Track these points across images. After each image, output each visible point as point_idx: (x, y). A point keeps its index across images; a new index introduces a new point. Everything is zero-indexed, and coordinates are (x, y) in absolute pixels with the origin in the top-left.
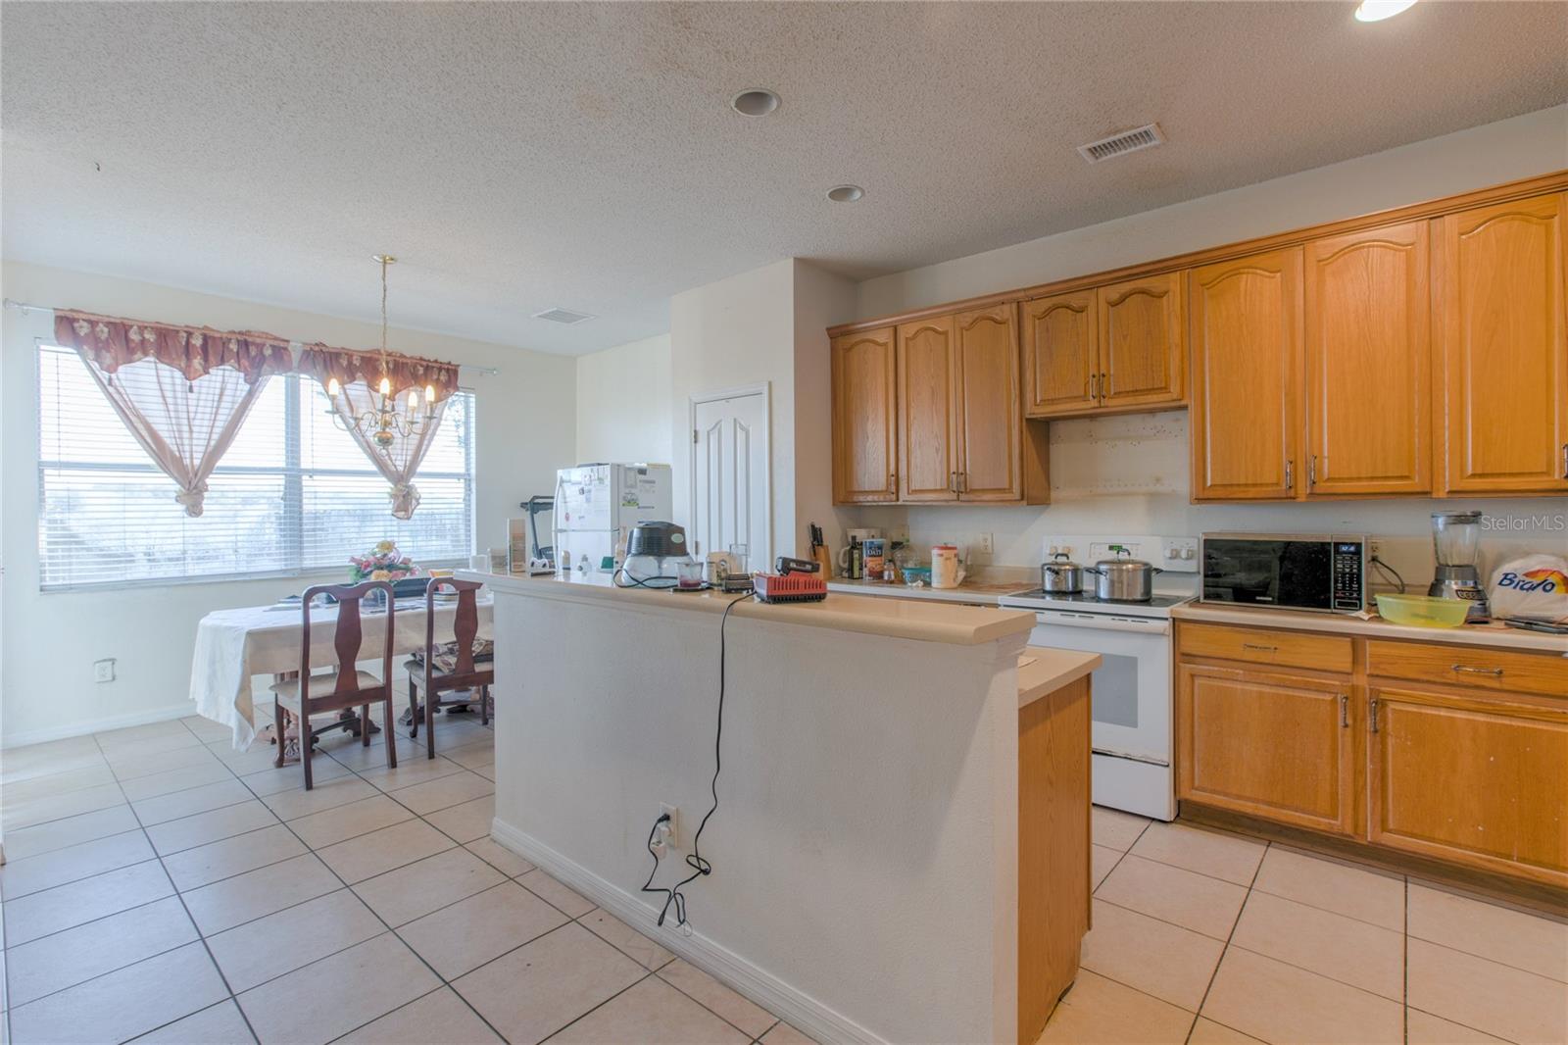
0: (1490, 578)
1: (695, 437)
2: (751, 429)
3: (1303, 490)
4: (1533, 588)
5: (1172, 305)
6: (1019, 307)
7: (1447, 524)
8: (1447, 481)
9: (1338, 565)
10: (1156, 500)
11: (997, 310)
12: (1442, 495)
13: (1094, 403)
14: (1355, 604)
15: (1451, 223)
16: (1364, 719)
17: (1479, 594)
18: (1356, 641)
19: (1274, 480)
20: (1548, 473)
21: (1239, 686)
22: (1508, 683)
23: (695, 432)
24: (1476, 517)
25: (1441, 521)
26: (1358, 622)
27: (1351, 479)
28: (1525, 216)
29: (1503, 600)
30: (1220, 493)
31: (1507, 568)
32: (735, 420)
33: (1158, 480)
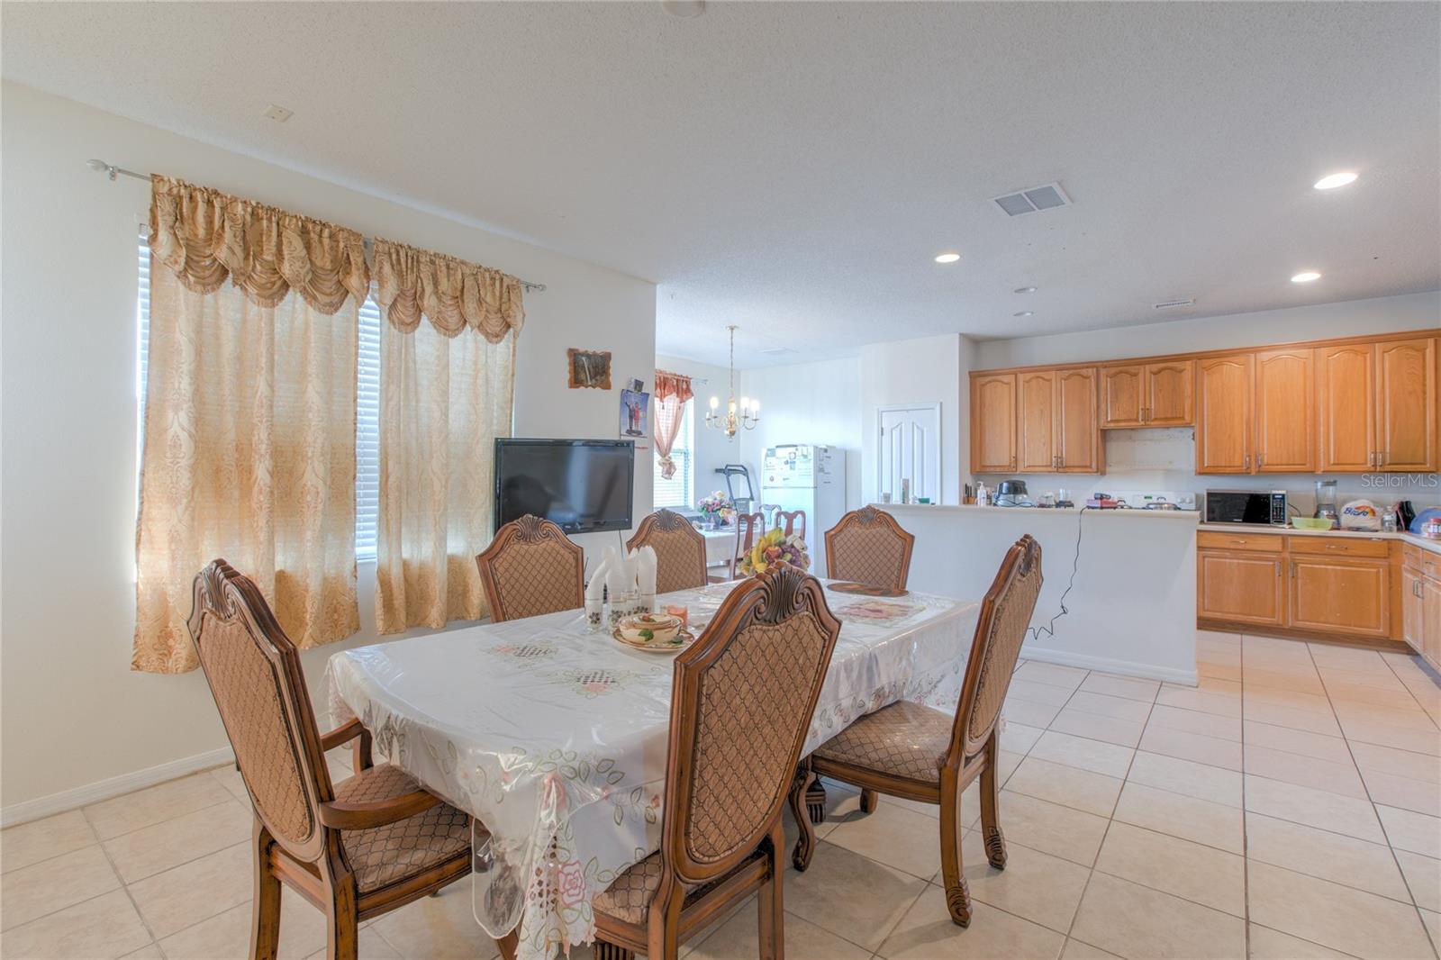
0: (1340, 510)
1: (882, 432)
2: (925, 429)
3: (1254, 469)
4: (1359, 514)
5: (1187, 376)
6: (1097, 371)
7: (1322, 486)
8: (1322, 466)
9: (1273, 504)
10: (1170, 473)
11: (1084, 371)
12: (1319, 473)
13: (1143, 423)
14: (1282, 522)
15: (1324, 351)
16: (1287, 572)
17: (1336, 517)
18: (1284, 537)
19: (1240, 464)
20: (1366, 464)
21: (1227, 561)
22: (1350, 552)
23: (882, 429)
24: (1334, 483)
25: (1319, 484)
26: (1284, 529)
27: (1277, 465)
28: (1355, 352)
29: (1346, 519)
30: (1212, 470)
31: (1347, 506)
32: (913, 423)
33: (1170, 462)
